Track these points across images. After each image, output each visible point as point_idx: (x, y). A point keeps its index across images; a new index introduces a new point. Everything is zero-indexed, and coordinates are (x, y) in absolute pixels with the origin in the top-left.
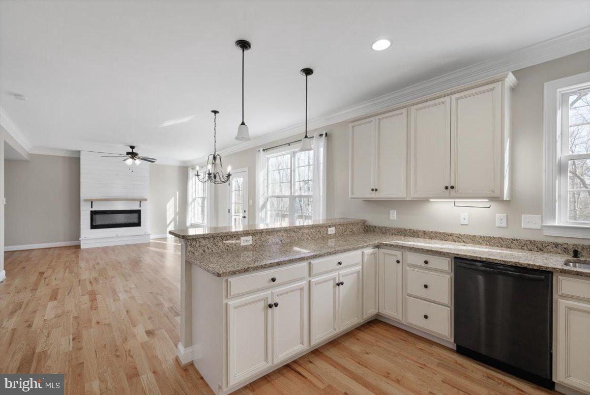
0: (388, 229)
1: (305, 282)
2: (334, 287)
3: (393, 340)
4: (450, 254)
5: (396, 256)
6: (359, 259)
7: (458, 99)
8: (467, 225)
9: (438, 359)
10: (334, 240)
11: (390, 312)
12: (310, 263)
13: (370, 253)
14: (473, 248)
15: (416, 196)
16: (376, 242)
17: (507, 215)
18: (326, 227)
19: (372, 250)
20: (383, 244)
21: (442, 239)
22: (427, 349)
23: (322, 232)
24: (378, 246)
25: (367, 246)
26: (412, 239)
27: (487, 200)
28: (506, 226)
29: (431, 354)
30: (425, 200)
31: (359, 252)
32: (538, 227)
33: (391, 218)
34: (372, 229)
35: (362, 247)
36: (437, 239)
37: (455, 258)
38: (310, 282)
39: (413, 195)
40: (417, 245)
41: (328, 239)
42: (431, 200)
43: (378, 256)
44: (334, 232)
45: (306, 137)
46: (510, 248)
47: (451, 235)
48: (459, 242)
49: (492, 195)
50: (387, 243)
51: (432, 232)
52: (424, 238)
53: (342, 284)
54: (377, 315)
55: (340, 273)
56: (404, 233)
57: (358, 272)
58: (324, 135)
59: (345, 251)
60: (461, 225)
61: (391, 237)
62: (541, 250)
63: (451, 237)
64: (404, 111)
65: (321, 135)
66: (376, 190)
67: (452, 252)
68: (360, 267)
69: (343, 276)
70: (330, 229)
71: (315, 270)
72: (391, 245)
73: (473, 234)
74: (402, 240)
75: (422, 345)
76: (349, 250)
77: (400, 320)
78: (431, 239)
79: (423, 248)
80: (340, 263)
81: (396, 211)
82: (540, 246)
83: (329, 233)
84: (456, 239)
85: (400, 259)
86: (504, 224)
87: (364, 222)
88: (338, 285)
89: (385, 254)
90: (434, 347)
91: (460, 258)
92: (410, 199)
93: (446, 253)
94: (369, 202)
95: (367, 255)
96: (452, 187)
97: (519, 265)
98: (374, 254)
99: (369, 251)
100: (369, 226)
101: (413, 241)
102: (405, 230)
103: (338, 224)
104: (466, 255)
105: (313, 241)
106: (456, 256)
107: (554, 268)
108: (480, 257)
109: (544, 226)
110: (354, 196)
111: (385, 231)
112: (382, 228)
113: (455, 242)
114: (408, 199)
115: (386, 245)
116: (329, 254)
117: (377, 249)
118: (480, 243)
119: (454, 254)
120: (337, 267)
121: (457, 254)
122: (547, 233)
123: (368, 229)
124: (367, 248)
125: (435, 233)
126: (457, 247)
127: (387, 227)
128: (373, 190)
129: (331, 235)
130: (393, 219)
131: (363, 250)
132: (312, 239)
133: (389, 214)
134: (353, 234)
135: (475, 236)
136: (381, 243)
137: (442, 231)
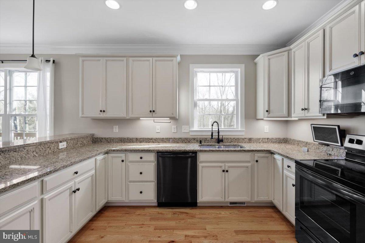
0: (112, 139)
1: (36, 202)
2: (71, 195)
3: (120, 217)
4: (155, 151)
5: (121, 157)
6: (93, 166)
7: (156, 61)
8: (159, 133)
9: (150, 216)
10: (65, 153)
11: (117, 197)
12: (42, 181)
13: (101, 159)
14: (164, 145)
15: (133, 116)
16: (106, 150)
17: (177, 127)
18: (57, 142)
19: (103, 156)
20: (112, 150)
21: (146, 142)
22: (142, 213)
23: (52, 148)
24: (107, 153)
25: (99, 154)
26: (129, 144)
27: (169, 119)
28: (176, 132)
29: (145, 215)
30: (138, 119)
31: (93, 160)
32: (188, 131)
33: (114, 131)
34: (99, 140)
35: (96, 155)
36: (144, 143)
37: (157, 152)
38: (42, 200)
39: (131, 116)
40: (135, 148)
41: (59, 153)
42: (141, 119)
43: (107, 160)
44: (65, 146)
45: (33, 56)
46: (178, 143)
47: (152, 139)
48: (156, 143)
49: (172, 116)
50: (114, 149)
51: (141, 138)
52: (137, 142)
53: (78, 190)
54: (107, 203)
55: (76, 181)
56: (124, 141)
57: (92, 176)
58: (51, 62)
59: (81, 161)
60: (157, 133)
61: (115, 144)
62: (189, 142)
63: (151, 140)
64: (125, 59)
65: (48, 61)
66: (104, 111)
67: (156, 149)
68: (94, 171)
69: (78, 183)
70: (60, 144)
71: (49, 186)
72: (118, 150)
73: (162, 137)
74: (124, 146)
75: (139, 212)
76: (85, 160)
77: (124, 201)
78: (141, 142)
79: (139, 149)
80: (76, 173)
81: (117, 126)
82: (189, 140)
83: (60, 148)
84: (154, 141)
85: (124, 159)
86: (176, 131)
87: (93, 135)
88: (75, 192)
89: (112, 157)
90: (146, 209)
91: (160, 152)
92: (129, 118)
93: (153, 150)
94: (97, 120)
95: (99, 160)
96: (154, 111)
97: (185, 151)
98: (104, 159)
99: (100, 157)
100: (98, 138)
101: (131, 146)
102: (124, 138)
103: (69, 138)
104: (163, 150)
105: (41, 157)
106: (158, 151)
107: (198, 150)
108: (169, 150)
109: (191, 131)
110: (84, 116)
111: (109, 141)
112: (108, 138)
113: (154, 143)
114: (127, 118)
115: (114, 150)
116: (65, 167)
117: (107, 155)
118: (165, 142)
119: (157, 150)
120: (74, 177)
121: (158, 150)
122: (191, 134)
123: (95, 141)
124: (99, 156)
125: (143, 138)
126: (156, 146)
127: (111, 138)
128: (101, 111)
129: (62, 149)
130: (116, 131)
131: (96, 157)
132: (40, 156)
133: (113, 128)
134: (83, 145)
135: (163, 138)
136: (109, 150)
137: (147, 137)
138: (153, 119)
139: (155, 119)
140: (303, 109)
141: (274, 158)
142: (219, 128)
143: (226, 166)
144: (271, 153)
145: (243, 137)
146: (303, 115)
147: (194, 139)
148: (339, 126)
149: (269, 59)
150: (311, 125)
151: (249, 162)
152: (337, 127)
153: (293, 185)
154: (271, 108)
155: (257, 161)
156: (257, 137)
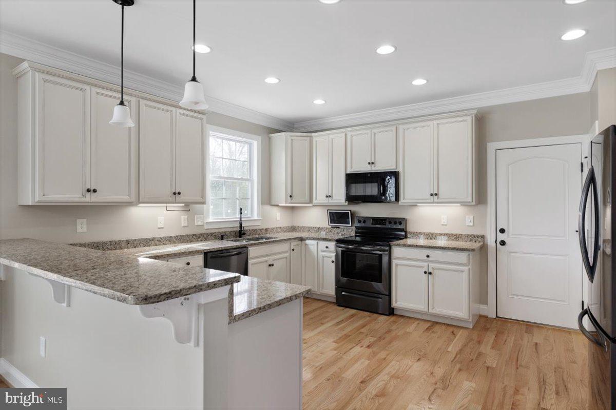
7: (180, 114)
8: (163, 228)
17: (188, 217)
32: (202, 224)
33: (79, 230)
37: (206, 253)
47: (153, 239)
51: (135, 240)
52: (127, 248)
60: (159, 228)
63: (153, 242)
64: (133, 99)
66: (95, 191)
73: (169, 236)
78: (135, 247)
79: (185, 251)
84: (157, 243)
86: (186, 224)
96: (179, 193)
102: (104, 243)
107: (249, 244)
109: (206, 223)
125: (139, 240)
130: (82, 231)
133: (76, 225)
135: (171, 237)
138: (165, 205)
139: (168, 205)
140: (327, 197)
141: (306, 244)
142: (242, 217)
143: (270, 260)
144: (302, 239)
145: (261, 228)
146: (327, 202)
147: (212, 234)
148: (350, 211)
149: (292, 140)
150: (328, 210)
151: (286, 252)
152: (349, 212)
153: (333, 262)
154: (294, 194)
155: (293, 250)
156: (272, 227)
